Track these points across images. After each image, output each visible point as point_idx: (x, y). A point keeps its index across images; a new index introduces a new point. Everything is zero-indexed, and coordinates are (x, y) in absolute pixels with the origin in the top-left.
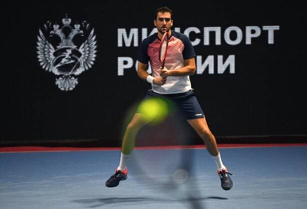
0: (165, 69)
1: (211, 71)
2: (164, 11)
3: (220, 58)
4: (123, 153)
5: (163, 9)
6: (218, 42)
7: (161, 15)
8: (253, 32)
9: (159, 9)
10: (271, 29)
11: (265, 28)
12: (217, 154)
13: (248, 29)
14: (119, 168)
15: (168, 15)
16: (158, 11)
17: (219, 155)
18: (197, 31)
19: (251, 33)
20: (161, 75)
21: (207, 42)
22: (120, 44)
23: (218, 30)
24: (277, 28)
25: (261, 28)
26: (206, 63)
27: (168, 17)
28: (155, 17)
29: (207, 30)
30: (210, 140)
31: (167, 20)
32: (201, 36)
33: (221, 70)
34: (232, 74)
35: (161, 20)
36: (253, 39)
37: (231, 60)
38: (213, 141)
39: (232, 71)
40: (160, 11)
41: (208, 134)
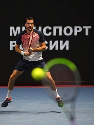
0: (31, 48)
1: (57, 48)
2: (30, 19)
3: (61, 42)
4: (9, 90)
5: (30, 18)
6: (60, 34)
7: (28, 21)
8: (78, 29)
9: (27, 18)
10: (87, 28)
11: (84, 27)
12: (55, 90)
13: (76, 28)
14: (7, 97)
15: (32, 21)
16: (27, 19)
17: (56, 90)
18: (50, 28)
19: (77, 30)
20: (29, 51)
21: (55, 34)
22: (11, 35)
23: (60, 28)
24: (90, 27)
25: (82, 27)
26: (54, 44)
27: (32, 22)
28: (25, 22)
29: (55, 28)
30: (52, 83)
31: (32, 24)
32: (52, 31)
33: (62, 48)
34: (67, 50)
35: (29, 23)
36: (78, 33)
37: (67, 43)
38: (54, 84)
39: (67, 48)
40: (28, 19)
41: (51, 80)
